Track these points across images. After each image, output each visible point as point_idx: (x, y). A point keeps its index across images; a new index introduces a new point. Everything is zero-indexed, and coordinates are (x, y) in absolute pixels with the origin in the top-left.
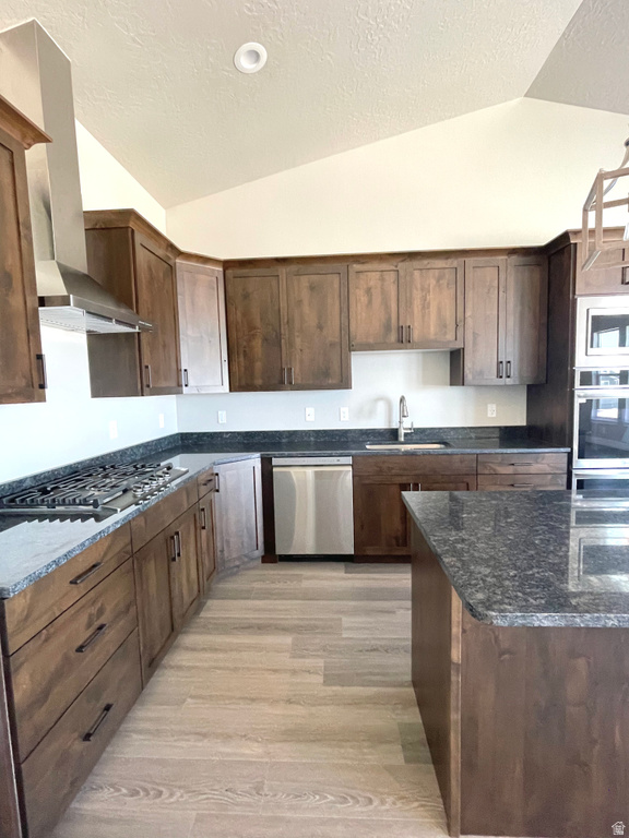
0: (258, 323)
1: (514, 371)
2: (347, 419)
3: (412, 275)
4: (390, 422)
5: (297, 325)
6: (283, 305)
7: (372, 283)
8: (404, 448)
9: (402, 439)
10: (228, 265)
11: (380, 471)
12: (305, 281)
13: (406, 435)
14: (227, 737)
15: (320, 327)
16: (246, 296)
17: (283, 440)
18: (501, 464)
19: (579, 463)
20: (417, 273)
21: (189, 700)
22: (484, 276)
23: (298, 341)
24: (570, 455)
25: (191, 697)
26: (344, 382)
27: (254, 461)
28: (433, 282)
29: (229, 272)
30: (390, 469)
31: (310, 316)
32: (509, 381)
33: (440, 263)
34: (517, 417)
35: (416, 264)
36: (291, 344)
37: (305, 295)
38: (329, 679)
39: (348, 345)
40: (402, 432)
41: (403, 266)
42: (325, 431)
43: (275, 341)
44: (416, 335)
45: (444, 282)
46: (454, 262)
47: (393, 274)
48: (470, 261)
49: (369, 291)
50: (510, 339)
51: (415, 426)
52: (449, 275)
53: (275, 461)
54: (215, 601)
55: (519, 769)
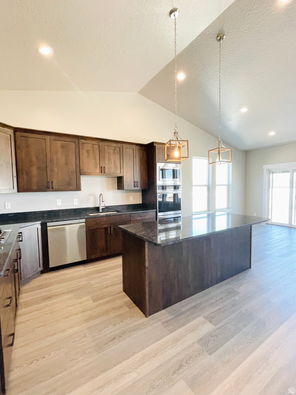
0: (34, 159)
1: (139, 185)
2: (77, 204)
3: (104, 147)
4: (96, 204)
5: (55, 162)
6: (48, 152)
7: (89, 148)
8: (101, 214)
9: (101, 211)
10: (16, 130)
11: (97, 224)
12: (59, 143)
13: (102, 209)
14: (64, 331)
15: (66, 164)
16: (28, 146)
17: (45, 215)
18: (138, 217)
19: (159, 214)
20: (106, 147)
21: (36, 329)
22: (128, 151)
23: (56, 170)
24: (156, 212)
25: (37, 328)
26: (78, 188)
27: (37, 225)
28: (112, 151)
29: (17, 133)
30: (100, 222)
31: (62, 159)
32: (138, 188)
33: (114, 145)
34: (139, 201)
35: (106, 143)
36: (52, 170)
37: (60, 150)
38: (94, 301)
39: (80, 172)
40: (101, 208)
41: (101, 143)
42: (66, 210)
43: (44, 169)
44: (106, 170)
45: (116, 151)
46: (119, 145)
47: (97, 146)
48: (125, 145)
49: (88, 151)
50: (137, 174)
51: (106, 205)
52: (118, 150)
53: (48, 224)
54: (24, 295)
55: (161, 290)
